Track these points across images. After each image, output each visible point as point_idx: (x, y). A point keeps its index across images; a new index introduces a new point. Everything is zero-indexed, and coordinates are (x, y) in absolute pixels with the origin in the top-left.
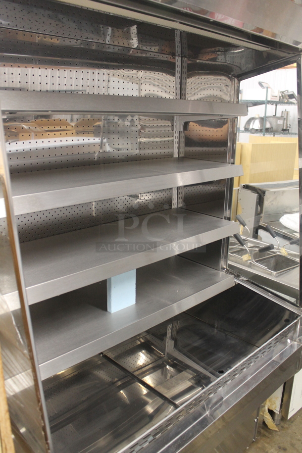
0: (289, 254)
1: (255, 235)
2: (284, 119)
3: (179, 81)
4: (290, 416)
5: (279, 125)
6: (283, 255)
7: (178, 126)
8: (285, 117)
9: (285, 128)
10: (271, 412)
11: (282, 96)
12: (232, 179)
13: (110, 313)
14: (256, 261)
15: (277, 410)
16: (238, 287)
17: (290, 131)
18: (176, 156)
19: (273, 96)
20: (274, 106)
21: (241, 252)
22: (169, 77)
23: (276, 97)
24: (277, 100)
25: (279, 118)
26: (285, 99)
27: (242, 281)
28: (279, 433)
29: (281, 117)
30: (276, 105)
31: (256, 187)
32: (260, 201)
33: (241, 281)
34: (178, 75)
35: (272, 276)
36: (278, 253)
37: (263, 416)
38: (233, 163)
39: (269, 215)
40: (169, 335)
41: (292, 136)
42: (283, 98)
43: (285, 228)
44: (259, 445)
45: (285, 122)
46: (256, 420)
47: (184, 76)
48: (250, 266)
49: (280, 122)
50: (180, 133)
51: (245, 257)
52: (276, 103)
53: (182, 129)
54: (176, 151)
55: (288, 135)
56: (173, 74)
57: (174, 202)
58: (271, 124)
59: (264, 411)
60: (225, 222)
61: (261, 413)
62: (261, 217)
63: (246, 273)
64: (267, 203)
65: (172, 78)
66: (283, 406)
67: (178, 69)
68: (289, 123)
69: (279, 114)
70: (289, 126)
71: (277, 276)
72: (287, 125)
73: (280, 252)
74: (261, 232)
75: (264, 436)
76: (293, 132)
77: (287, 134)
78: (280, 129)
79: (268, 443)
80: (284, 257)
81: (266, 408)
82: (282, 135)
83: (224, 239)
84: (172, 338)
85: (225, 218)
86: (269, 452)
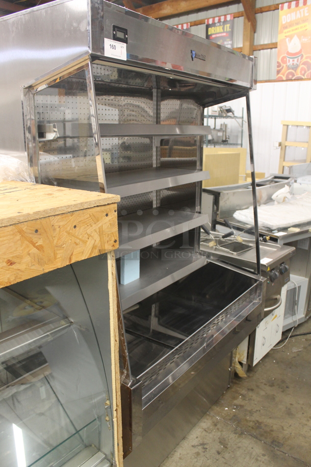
0: (244, 241)
1: (214, 228)
2: (224, 131)
3: (155, 103)
4: (255, 363)
5: (219, 137)
6: (239, 241)
7: (156, 142)
8: (224, 129)
9: (224, 139)
10: (241, 363)
11: (221, 111)
12: (201, 182)
13: (123, 285)
14: (221, 246)
15: (244, 361)
16: (210, 264)
17: (229, 142)
18: (154, 166)
19: (213, 111)
20: (213, 120)
21: (207, 241)
22: (149, 101)
23: (216, 111)
24: (217, 114)
25: (219, 131)
26: (223, 114)
27: (213, 260)
28: (247, 380)
29: (220, 130)
30: (215, 119)
31: (214, 190)
32: (216, 202)
33: (211, 260)
34: (155, 98)
35: (235, 255)
36: (235, 241)
37: (234, 367)
38: (201, 170)
39: (223, 213)
40: (153, 314)
41: (231, 146)
42: (222, 112)
43: (239, 222)
44: (233, 390)
45: (224, 133)
46: (230, 369)
47: (159, 99)
48: (216, 249)
49: (220, 134)
50: (157, 147)
51: (211, 244)
52: (215, 117)
53: (159, 145)
54: (154, 162)
55: (228, 146)
56: (152, 99)
57: (154, 203)
58: (212, 136)
59: (235, 362)
60: (196, 215)
61: (233, 365)
62: (218, 214)
63: (214, 255)
64: (222, 203)
65: (151, 102)
66: (249, 357)
67: (155, 94)
68: (227, 135)
69: (218, 127)
70: (227, 137)
71: (239, 255)
72: (226, 136)
73: (237, 240)
74: (218, 227)
75: (236, 383)
76: (231, 142)
77: (226, 144)
78: (220, 141)
79: (239, 388)
80: (240, 243)
81: (237, 360)
82: (222, 146)
83: (197, 228)
84: (156, 316)
85: (197, 212)
86: (241, 393)
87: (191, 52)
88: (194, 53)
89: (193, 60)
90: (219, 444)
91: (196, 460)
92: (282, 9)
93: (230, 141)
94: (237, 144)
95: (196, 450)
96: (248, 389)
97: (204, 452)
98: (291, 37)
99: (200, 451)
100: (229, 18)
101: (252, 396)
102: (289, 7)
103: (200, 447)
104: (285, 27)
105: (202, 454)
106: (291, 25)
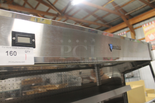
72: (133, 75)
87: (109, 45)
88: (111, 45)
89: (111, 51)
92: (143, 26)
93: (135, 76)
94: (138, 77)
98: (150, 35)
100: (125, 33)
102: (146, 25)
104: (146, 32)
106: (148, 31)
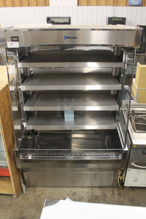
4: (125, 185)
46: (113, 179)
81: (119, 178)
86: (114, 192)
88: (65, 37)
89: (65, 40)
90: (79, 198)
91: (66, 195)
95: (70, 193)
96: (119, 194)
97: (71, 195)
99: (71, 194)
101: (116, 197)
103: (73, 193)
105: (70, 195)
